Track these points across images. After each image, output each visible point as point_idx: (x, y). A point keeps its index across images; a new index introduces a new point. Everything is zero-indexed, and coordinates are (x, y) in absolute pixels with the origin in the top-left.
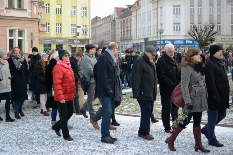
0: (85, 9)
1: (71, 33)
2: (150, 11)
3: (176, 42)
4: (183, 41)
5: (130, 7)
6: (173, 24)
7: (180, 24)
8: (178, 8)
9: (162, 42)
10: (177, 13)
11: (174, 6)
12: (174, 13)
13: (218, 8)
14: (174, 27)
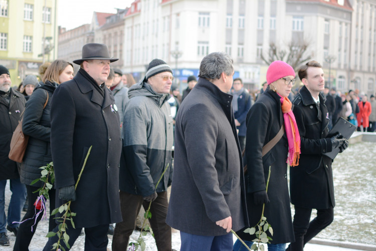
0: (50, 9)
1: (24, 49)
2: (158, 20)
5: (121, 12)
6: (197, 43)
7: (208, 43)
8: (206, 16)
9: (178, 73)
10: (204, 25)
11: (200, 13)
12: (199, 24)
13: (271, 21)
14: (199, 47)
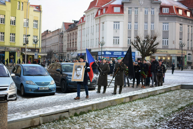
0: (37, 21)
1: (24, 42)
2: (93, 26)
3: (115, 53)
4: (121, 53)
5: (76, 22)
6: (113, 37)
7: (119, 37)
8: (118, 24)
9: (103, 53)
10: (116, 28)
11: (114, 22)
12: (114, 28)
13: (151, 25)
14: (114, 40)
